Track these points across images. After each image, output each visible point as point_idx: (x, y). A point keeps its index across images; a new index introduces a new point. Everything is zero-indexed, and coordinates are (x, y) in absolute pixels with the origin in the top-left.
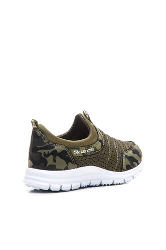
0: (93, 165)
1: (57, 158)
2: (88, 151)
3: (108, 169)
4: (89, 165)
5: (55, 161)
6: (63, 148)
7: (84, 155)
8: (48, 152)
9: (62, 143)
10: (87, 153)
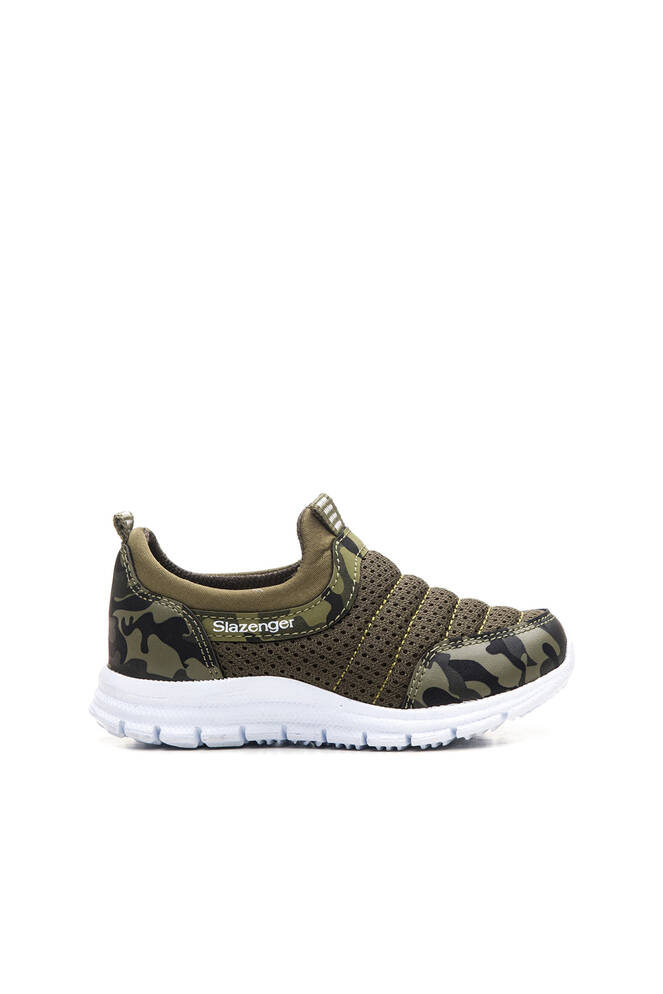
0: (282, 674)
1: (153, 639)
2: (268, 626)
3: (346, 695)
4: (267, 674)
5: (145, 649)
6: (176, 610)
7: (252, 639)
8: (132, 618)
9: (173, 596)
10: (264, 633)
